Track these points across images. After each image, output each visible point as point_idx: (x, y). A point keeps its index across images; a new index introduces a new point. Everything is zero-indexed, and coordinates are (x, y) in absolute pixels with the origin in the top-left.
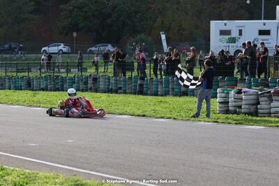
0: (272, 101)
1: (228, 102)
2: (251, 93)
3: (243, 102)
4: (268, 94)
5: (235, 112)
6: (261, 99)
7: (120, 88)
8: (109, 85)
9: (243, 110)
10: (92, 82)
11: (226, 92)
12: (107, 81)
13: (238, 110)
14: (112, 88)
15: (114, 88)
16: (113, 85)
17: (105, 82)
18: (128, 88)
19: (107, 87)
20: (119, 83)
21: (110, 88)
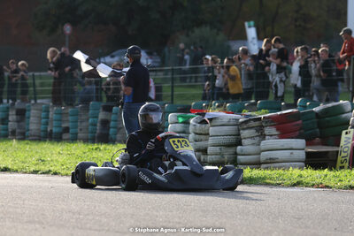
0: (263, 137)
2: (225, 121)
3: (211, 141)
4: (257, 123)
6: (244, 133)
7: (66, 130)
8: (47, 124)
9: (209, 158)
10: (15, 117)
11: (181, 120)
12: (43, 114)
13: (202, 157)
14: (51, 131)
15: (55, 130)
16: (55, 123)
17: (40, 118)
18: (81, 130)
19: (42, 127)
20: (65, 119)
21: (49, 130)
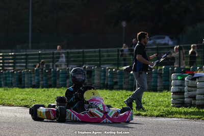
1: (184, 92)
3: (198, 91)
5: (191, 105)
7: (116, 83)
8: (104, 79)
9: (197, 102)
12: (102, 74)
13: (193, 102)
14: (107, 84)
15: (109, 83)
16: (109, 79)
17: (101, 76)
18: (125, 83)
19: (102, 82)
20: (115, 77)
21: (106, 83)
